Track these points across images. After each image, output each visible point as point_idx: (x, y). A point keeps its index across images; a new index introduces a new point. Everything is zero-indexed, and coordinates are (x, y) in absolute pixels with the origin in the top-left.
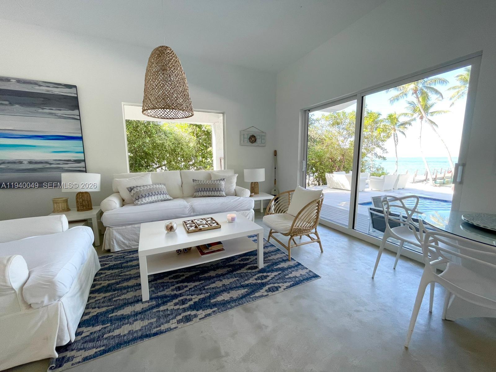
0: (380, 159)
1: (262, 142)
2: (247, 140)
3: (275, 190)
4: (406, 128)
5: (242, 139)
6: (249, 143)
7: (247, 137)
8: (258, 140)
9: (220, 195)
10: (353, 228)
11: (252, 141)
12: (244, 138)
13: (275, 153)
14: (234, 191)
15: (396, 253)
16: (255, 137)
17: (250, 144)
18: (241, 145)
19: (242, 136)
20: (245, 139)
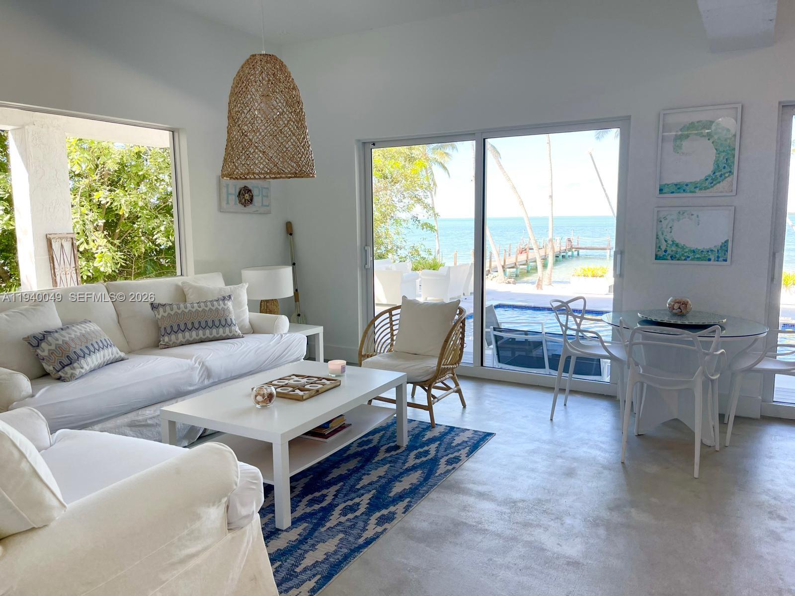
0: (425, 230)
1: (264, 204)
2: (233, 198)
3: (299, 315)
4: (447, 154)
5: (224, 195)
6: (239, 204)
7: (233, 192)
8: (255, 199)
9: (230, 335)
10: (482, 365)
11: (243, 201)
12: (228, 194)
13: (289, 229)
14: (249, 323)
15: (553, 389)
16: (250, 191)
17: (240, 207)
18: (221, 209)
19: (224, 190)
20: (230, 197)
